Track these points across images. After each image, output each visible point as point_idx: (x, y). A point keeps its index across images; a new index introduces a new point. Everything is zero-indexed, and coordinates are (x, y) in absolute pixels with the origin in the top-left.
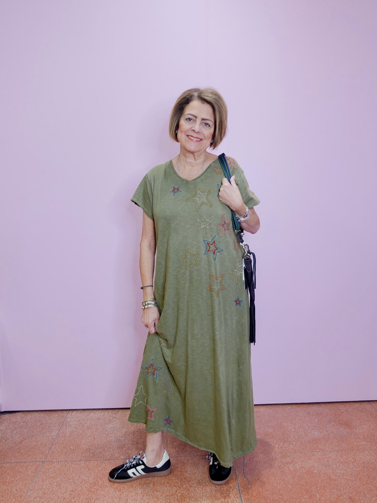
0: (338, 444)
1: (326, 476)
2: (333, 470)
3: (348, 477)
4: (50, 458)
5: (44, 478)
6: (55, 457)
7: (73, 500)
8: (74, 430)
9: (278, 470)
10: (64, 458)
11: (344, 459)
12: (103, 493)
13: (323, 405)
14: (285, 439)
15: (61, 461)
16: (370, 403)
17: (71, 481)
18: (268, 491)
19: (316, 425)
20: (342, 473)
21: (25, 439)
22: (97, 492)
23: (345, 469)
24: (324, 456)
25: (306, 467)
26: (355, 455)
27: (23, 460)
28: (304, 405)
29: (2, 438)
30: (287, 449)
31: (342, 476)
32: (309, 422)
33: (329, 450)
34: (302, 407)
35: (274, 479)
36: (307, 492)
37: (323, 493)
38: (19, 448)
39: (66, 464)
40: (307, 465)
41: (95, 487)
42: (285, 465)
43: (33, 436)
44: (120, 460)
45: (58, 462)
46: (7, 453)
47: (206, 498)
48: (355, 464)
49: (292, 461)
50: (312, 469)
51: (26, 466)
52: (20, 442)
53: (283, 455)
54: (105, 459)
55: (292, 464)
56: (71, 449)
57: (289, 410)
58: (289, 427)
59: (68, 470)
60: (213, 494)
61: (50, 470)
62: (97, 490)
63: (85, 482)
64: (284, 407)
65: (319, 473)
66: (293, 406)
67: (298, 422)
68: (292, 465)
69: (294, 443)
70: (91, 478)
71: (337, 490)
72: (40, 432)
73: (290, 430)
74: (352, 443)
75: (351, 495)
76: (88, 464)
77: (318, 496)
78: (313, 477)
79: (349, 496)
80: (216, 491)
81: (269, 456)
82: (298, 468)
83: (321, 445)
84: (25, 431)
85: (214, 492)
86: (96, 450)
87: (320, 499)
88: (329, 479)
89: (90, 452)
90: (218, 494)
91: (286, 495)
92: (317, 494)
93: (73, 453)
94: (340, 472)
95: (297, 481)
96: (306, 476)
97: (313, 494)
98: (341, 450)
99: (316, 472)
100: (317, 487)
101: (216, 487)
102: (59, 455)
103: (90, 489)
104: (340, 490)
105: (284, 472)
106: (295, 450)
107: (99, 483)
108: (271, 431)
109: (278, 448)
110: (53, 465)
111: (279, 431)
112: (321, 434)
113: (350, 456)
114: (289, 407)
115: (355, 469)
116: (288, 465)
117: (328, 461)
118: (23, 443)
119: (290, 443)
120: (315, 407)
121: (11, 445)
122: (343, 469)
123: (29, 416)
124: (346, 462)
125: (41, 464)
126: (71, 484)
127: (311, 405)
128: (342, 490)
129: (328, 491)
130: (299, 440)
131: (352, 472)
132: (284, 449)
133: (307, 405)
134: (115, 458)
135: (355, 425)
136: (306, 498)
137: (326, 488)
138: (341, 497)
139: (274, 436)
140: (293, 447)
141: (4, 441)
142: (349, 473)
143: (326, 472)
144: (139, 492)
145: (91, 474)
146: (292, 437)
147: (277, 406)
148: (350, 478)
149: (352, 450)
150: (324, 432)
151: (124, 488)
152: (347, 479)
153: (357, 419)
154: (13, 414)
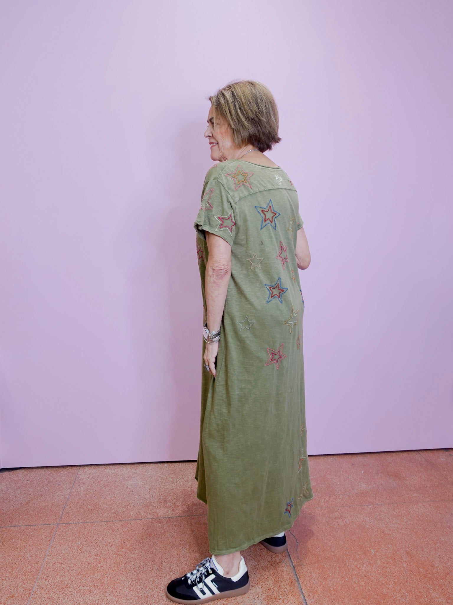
0: (388, 497)
1: (379, 530)
2: (386, 525)
3: (403, 531)
4: (65, 520)
5: (62, 542)
6: (71, 519)
7: (99, 565)
8: (89, 487)
9: (327, 526)
10: (82, 519)
11: (397, 513)
12: (133, 556)
13: (368, 456)
14: (331, 492)
15: (78, 523)
16: (419, 453)
17: (94, 544)
18: (318, 548)
19: (363, 477)
20: (396, 527)
21: (32, 500)
22: (126, 556)
23: (399, 523)
24: (375, 510)
25: (357, 522)
26: (408, 508)
27: (34, 523)
28: (348, 456)
29: (4, 499)
30: (334, 503)
31: (397, 530)
32: (355, 475)
33: (380, 503)
34: (345, 457)
35: (323, 535)
36: (361, 548)
37: (378, 548)
38: (26, 510)
39: (86, 526)
40: (358, 520)
41: (123, 550)
42: (334, 520)
43: (41, 495)
44: (148, 520)
45: (76, 523)
46: (13, 515)
47: (250, 558)
48: (409, 518)
49: (341, 516)
50: (364, 524)
51: (38, 529)
52: (27, 503)
53: (331, 510)
54: (130, 519)
55: (341, 518)
56: (88, 509)
57: (331, 462)
58: (334, 480)
59: (88, 532)
60: (258, 553)
61: (68, 533)
62: (126, 553)
63: (111, 545)
64: (326, 458)
65: (372, 528)
66: (335, 457)
67: (343, 474)
68: (341, 520)
69: (341, 497)
70: (117, 540)
71: (393, 545)
72: (49, 490)
73: (335, 483)
74: (403, 495)
75: (408, 550)
76: (111, 525)
77: (373, 551)
78: (365, 532)
79: (406, 551)
80: (261, 550)
81: (315, 511)
82: (348, 522)
83: (371, 498)
84: (31, 490)
85: (259, 551)
86: (118, 509)
87: (375, 555)
88: (382, 533)
89: (112, 512)
90: (264, 553)
91: (338, 552)
92: (371, 550)
93: (92, 514)
94: (393, 526)
95: (348, 537)
96: (357, 531)
97: (368, 550)
98: (393, 503)
99: (368, 526)
100: (371, 543)
101: (260, 546)
102: (75, 517)
103: (117, 552)
104: (396, 545)
105: (334, 528)
106: (343, 504)
107: (127, 545)
108: (314, 484)
109: (324, 503)
110: (71, 527)
111: (323, 484)
112: (369, 486)
113: (403, 509)
114: (331, 458)
115: (409, 522)
116: (336, 521)
117: (380, 515)
118: (30, 504)
119: (336, 497)
120: (360, 458)
121: (16, 506)
122: (396, 523)
123: (33, 474)
124: (399, 516)
125: (55, 526)
126: (94, 547)
127: (355, 456)
128: (398, 545)
129: (383, 546)
130: (346, 494)
131: (407, 525)
132: (330, 503)
133: (350, 456)
134: (141, 517)
135: (404, 476)
136: (360, 554)
137: (380, 543)
138: (398, 552)
139: (318, 489)
140: (340, 500)
141: (7, 501)
142: (403, 527)
143: (379, 526)
144: (174, 554)
145: (116, 536)
146: (338, 490)
147: (317, 457)
148: (405, 532)
149: (405, 503)
150: (372, 484)
151: (156, 550)
152: (402, 533)
153: (407, 470)
154: (13, 471)
